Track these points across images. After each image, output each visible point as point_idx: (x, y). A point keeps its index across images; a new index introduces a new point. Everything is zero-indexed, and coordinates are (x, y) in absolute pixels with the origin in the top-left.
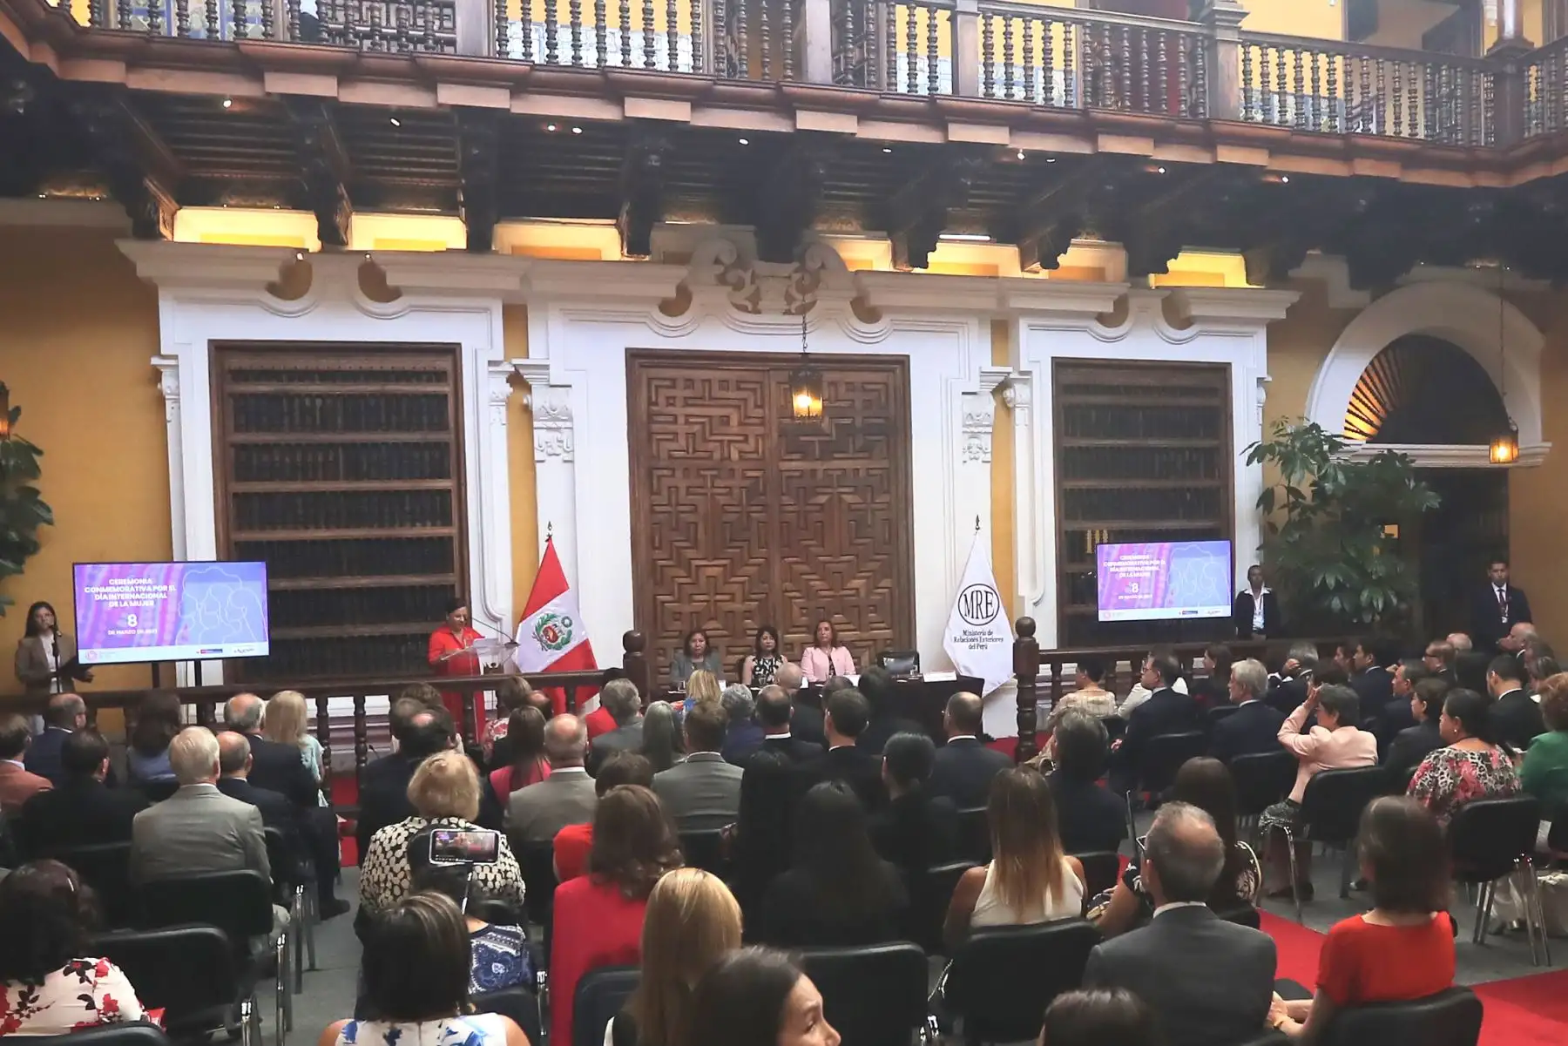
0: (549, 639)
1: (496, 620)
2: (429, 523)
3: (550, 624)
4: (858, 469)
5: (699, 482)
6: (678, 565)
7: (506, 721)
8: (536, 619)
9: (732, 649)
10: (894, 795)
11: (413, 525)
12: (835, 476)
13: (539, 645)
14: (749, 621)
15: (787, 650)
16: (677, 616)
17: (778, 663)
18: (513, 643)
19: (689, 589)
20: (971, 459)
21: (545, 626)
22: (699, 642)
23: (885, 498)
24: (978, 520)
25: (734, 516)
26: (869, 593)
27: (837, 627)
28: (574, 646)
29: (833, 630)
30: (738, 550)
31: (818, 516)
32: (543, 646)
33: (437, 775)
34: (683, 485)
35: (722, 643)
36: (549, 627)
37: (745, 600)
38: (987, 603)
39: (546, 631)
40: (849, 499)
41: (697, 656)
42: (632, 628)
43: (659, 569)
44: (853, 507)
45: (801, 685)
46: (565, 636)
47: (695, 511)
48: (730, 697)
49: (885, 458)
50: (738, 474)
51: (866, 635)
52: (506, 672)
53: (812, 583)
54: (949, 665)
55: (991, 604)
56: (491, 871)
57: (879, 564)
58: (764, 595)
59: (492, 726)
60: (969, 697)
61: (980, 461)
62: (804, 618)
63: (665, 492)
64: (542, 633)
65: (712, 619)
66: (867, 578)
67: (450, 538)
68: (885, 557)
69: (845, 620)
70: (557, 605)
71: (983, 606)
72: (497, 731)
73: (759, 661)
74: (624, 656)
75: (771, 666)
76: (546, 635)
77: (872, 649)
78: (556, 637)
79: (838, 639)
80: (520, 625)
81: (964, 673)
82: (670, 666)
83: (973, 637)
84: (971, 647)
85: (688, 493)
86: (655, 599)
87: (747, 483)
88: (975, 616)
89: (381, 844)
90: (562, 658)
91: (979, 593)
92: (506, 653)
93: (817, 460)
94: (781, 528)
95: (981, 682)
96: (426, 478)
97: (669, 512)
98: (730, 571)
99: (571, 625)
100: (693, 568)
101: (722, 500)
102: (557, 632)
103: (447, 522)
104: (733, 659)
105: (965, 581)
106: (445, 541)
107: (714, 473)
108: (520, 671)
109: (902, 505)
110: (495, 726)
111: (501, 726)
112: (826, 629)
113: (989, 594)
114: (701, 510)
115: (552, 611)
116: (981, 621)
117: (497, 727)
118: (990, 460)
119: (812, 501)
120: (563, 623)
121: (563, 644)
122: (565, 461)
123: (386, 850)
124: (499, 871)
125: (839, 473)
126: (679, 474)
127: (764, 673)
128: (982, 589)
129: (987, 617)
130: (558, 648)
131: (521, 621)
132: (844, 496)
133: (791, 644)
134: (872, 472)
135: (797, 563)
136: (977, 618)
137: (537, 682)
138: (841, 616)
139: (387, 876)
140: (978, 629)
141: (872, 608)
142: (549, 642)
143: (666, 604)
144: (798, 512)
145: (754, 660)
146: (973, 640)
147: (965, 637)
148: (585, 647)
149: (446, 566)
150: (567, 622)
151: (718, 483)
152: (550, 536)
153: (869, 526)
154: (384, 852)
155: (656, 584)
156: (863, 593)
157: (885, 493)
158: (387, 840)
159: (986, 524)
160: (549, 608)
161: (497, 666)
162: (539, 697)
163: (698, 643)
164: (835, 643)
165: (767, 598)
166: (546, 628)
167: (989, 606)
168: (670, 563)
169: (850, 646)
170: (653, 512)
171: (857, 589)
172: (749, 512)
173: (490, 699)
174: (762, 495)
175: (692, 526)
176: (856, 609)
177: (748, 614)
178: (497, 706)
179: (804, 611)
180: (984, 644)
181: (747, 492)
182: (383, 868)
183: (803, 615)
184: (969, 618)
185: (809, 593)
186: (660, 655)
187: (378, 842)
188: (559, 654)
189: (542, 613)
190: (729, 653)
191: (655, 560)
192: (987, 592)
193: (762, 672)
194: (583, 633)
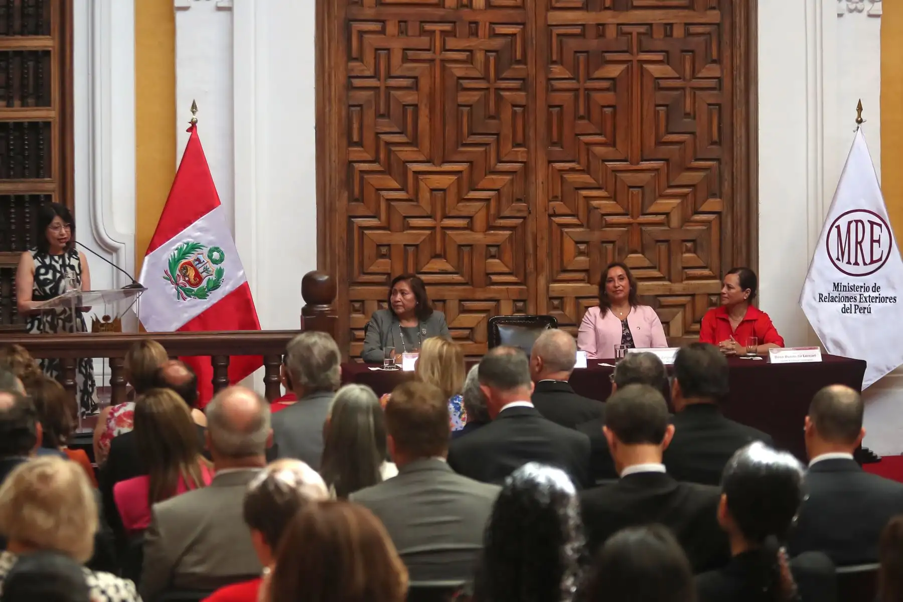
0: (189, 282)
3: (191, 258)
4: (671, 25)
5: (425, 41)
6: (388, 171)
7: (130, 407)
12: (635, 34)
13: (172, 289)
16: (383, 251)
18: (135, 287)
19: (403, 208)
20: (851, 11)
21: (184, 261)
23: (714, 71)
24: (860, 108)
25: (474, 97)
26: (685, 220)
27: (635, 273)
28: (226, 293)
29: (629, 276)
30: (482, 149)
32: (179, 292)
33: (37, 485)
34: (396, 45)
36: (189, 264)
38: (872, 241)
39: (184, 268)
40: (655, 70)
44: (663, 83)
45: (575, 362)
46: (213, 277)
47: (415, 87)
49: (713, 8)
50: (483, 30)
51: (678, 287)
53: (595, 203)
54: (811, 339)
55: (878, 241)
57: (702, 174)
58: (521, 221)
59: (112, 414)
60: (840, 391)
61: (865, 13)
62: (582, 258)
63: (369, 57)
65: (437, 256)
66: (683, 196)
69: (647, 263)
70: (200, 230)
71: (866, 245)
72: (120, 421)
76: (184, 276)
77: (689, 308)
78: (199, 278)
79: (639, 293)
80: (147, 258)
82: (366, 329)
83: (849, 294)
84: (845, 310)
85: (405, 59)
87: (497, 43)
88: (853, 261)
91: (860, 224)
92: (124, 302)
93: (608, 8)
94: (550, 114)
95: (861, 366)
96: (14, 34)
99: (221, 260)
101: (458, 70)
102: (201, 270)
105: (838, 204)
107: (447, 27)
110: (116, 415)
112: (621, 278)
113: (875, 226)
114: (424, 83)
115: (194, 238)
116: (861, 269)
117: (119, 417)
118: (881, 13)
119: (597, 74)
120: (210, 257)
122: (219, 9)
125: (642, 29)
126: (392, 28)
128: (865, 217)
129: (872, 262)
130: (203, 295)
131: (147, 254)
132: (650, 67)
134: (693, 29)
135: (572, 170)
136: (856, 263)
138: (640, 255)
140: (859, 282)
141: (689, 245)
142: (188, 287)
146: (848, 299)
147: (835, 294)
148: (242, 296)
149: (40, 170)
150: (216, 255)
151: (451, 43)
152: (194, 124)
155: (352, 198)
156: (675, 221)
160: (190, 234)
161: (110, 321)
162: (179, 371)
164: (634, 299)
165: (524, 224)
166: (185, 263)
167: (875, 245)
168: (375, 167)
169: (656, 303)
170: (350, 87)
171: (667, 214)
172: (498, 89)
173: (100, 369)
174: (518, 62)
175: (410, 110)
176: (663, 247)
178: (111, 382)
179: (582, 247)
180: (866, 305)
181: (497, 60)
184: (843, 265)
186: (356, 311)
191: (351, 162)
192: (872, 223)
194: (241, 273)
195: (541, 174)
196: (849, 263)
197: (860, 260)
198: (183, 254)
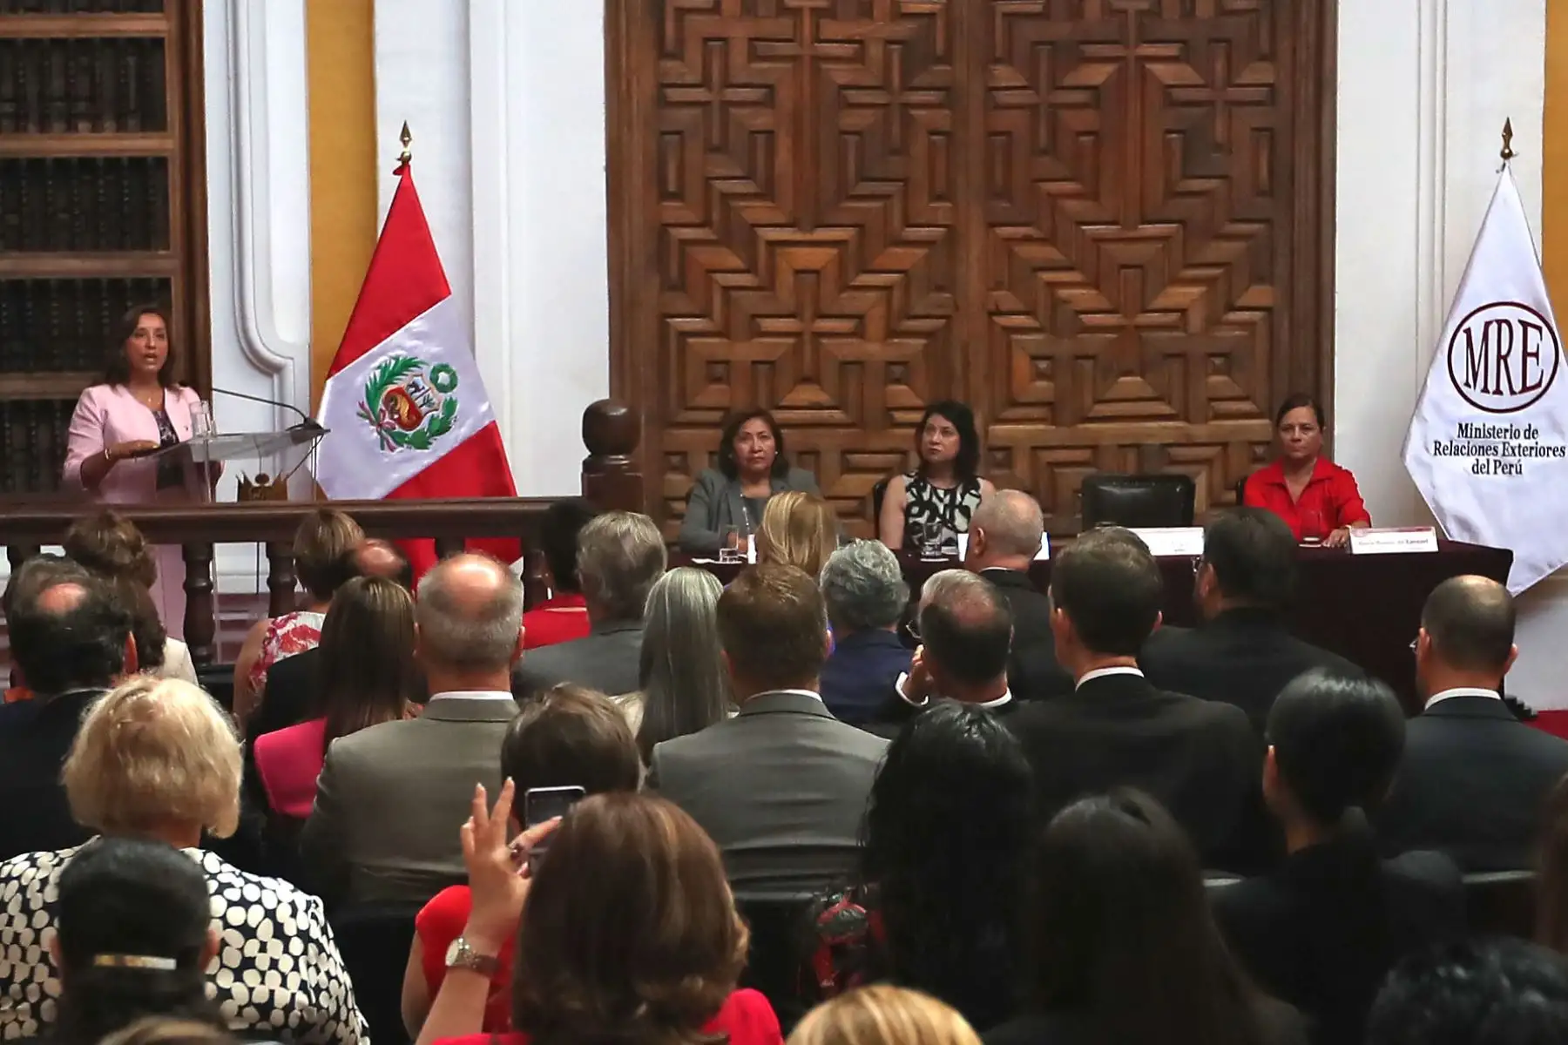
0: (399, 421)
1: (268, 369)
2: (109, 124)
3: (402, 382)
5: (784, 26)
6: (725, 240)
8: (365, 370)
9: (856, 458)
10: (1299, 839)
11: (71, 127)
14: (903, 387)
15: (999, 465)
16: (718, 371)
17: (970, 501)
18: (309, 430)
21: (391, 387)
22: (757, 440)
24: (1508, 133)
26: (1213, 322)
31: (1087, 119)
32: (382, 438)
34: (739, 32)
35: (828, 443)
36: (399, 391)
37: (892, 333)
38: (1526, 354)
41: (755, 478)
42: (605, 396)
43: (674, 250)
44: (1179, 94)
46: (439, 414)
47: (769, 101)
48: (844, 574)
51: (1200, 431)
52: (292, 496)
53: (1064, 293)
55: (1536, 355)
56: (284, 984)
59: (273, 631)
63: (694, 52)
64: (381, 405)
65: (806, 380)
66: (1209, 282)
67: (161, 162)
68: (1255, 227)
70: (417, 336)
71: (1515, 360)
73: (921, 490)
74: (585, 463)
75: (951, 506)
76: (392, 411)
77: (1218, 466)
78: (415, 415)
80: (329, 382)
81: (1457, 535)
84: (1477, 469)
85: (754, 56)
86: (663, 329)
87: (904, 29)
88: (1492, 386)
89: (22, 889)
90: (428, 471)
91: (1504, 326)
97: (704, 104)
98: (856, 258)
100: (762, 250)
101: (841, 74)
102: (419, 402)
103: (153, 121)
104: (859, 484)
106: (147, 169)
108: (325, 497)
109: (1307, 91)
111: (294, 630)
113: (1531, 331)
114: (785, 96)
115: (409, 350)
116: (1507, 401)
117: (286, 635)
119: (1069, 80)
120: (434, 380)
121: (432, 435)
123: (33, 906)
124: (303, 986)
127: (931, 519)
129: (1525, 389)
130: (422, 443)
131: (329, 377)
133: (1007, 449)
135: (1027, 239)
136: (1498, 392)
137: (374, 520)
138: (1139, 379)
139: (32, 969)
140: (1501, 421)
141: (1218, 361)
142: (398, 429)
143: (691, 340)
144: (1033, 108)
145: (908, 489)
146: (1483, 450)
147: (1463, 441)
148: (487, 445)
150: (443, 377)
151: (830, 28)
153: (1218, 147)
154: (26, 908)
156: (1196, 320)
157: (1263, 58)
158: (37, 885)
159: (1529, 144)
160: (401, 343)
163: (758, 444)
165: (948, 327)
170: (663, 102)
171: (1183, 311)
174: (940, 60)
177: (897, 371)
179: (1043, 365)
180: (1513, 460)
182: (24, 951)
183: (1041, 375)
184: (1475, 394)
185: (1057, 319)
186: (675, 469)
187: (14, 884)
188: (422, 459)
189: (382, 353)
190: (850, 469)
192: (1525, 325)
193: (922, 520)
194: (484, 408)
195: (974, 247)
196: (1485, 390)
197: (1504, 386)
198: (389, 375)
